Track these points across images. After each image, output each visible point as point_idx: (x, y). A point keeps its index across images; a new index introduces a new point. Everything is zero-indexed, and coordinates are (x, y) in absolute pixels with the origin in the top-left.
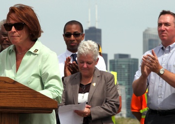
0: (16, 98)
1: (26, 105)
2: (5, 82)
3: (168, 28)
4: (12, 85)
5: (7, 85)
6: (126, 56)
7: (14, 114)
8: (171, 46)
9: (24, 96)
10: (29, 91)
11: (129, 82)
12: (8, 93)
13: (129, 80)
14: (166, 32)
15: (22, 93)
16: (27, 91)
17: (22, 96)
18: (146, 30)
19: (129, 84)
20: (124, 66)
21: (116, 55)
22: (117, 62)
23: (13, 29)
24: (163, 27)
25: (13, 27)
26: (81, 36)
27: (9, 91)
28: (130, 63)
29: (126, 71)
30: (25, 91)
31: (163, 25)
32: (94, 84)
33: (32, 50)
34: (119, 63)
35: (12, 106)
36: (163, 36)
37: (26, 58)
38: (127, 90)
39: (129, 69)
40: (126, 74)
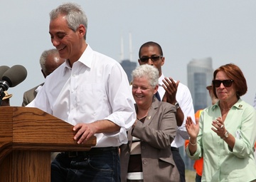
2: (34, 114)
4: (42, 118)
5: (35, 117)
9: (57, 130)
10: (63, 124)
12: (37, 127)
15: (53, 127)
16: (59, 124)
17: (54, 130)
25: (222, 84)
26: (160, 60)
27: (38, 124)
30: (57, 124)
32: (150, 118)
33: (237, 105)
35: (43, 142)
37: (231, 112)
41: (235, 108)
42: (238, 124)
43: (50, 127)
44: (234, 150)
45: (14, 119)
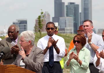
5: (13, 68)
6: (73, 3)
9: (21, 72)
11: (75, 15)
13: (75, 14)
19: (75, 16)
20: (72, 8)
21: (68, 3)
22: (69, 6)
28: (75, 7)
29: (73, 10)
34: (70, 7)
38: (74, 19)
39: (75, 9)
40: (74, 12)
42: (83, 57)
43: (18, 71)
44: (82, 66)
45: (5, 70)
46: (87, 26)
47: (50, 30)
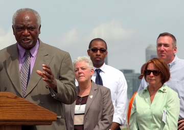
0: (18, 111)
1: (28, 118)
2: (8, 97)
3: (167, 48)
5: (9, 100)
7: (17, 126)
8: (170, 64)
10: (30, 105)
12: (10, 108)
14: (165, 52)
15: (23, 107)
17: (24, 109)
18: (148, 47)
23: (152, 74)
24: (163, 48)
25: (152, 73)
27: (11, 105)
28: (135, 78)
29: (131, 85)
30: (26, 105)
31: (163, 46)
32: (91, 97)
33: (162, 89)
36: (163, 56)
37: (158, 94)
39: (133, 83)
41: (161, 91)
42: (164, 104)
46: (166, 45)
47: (99, 53)
